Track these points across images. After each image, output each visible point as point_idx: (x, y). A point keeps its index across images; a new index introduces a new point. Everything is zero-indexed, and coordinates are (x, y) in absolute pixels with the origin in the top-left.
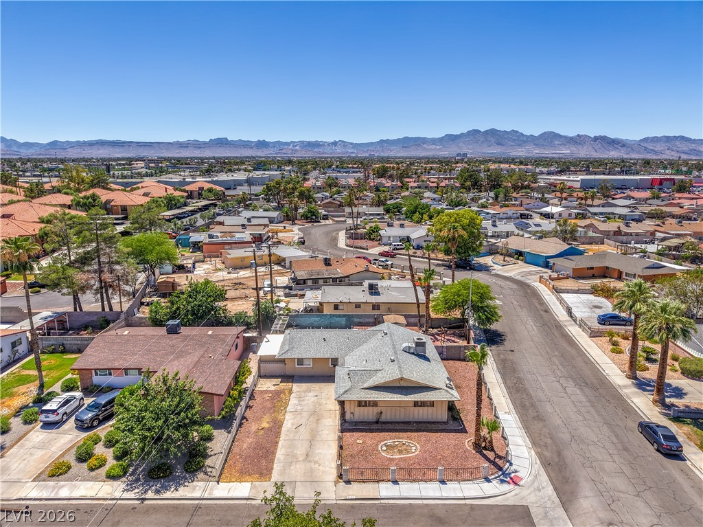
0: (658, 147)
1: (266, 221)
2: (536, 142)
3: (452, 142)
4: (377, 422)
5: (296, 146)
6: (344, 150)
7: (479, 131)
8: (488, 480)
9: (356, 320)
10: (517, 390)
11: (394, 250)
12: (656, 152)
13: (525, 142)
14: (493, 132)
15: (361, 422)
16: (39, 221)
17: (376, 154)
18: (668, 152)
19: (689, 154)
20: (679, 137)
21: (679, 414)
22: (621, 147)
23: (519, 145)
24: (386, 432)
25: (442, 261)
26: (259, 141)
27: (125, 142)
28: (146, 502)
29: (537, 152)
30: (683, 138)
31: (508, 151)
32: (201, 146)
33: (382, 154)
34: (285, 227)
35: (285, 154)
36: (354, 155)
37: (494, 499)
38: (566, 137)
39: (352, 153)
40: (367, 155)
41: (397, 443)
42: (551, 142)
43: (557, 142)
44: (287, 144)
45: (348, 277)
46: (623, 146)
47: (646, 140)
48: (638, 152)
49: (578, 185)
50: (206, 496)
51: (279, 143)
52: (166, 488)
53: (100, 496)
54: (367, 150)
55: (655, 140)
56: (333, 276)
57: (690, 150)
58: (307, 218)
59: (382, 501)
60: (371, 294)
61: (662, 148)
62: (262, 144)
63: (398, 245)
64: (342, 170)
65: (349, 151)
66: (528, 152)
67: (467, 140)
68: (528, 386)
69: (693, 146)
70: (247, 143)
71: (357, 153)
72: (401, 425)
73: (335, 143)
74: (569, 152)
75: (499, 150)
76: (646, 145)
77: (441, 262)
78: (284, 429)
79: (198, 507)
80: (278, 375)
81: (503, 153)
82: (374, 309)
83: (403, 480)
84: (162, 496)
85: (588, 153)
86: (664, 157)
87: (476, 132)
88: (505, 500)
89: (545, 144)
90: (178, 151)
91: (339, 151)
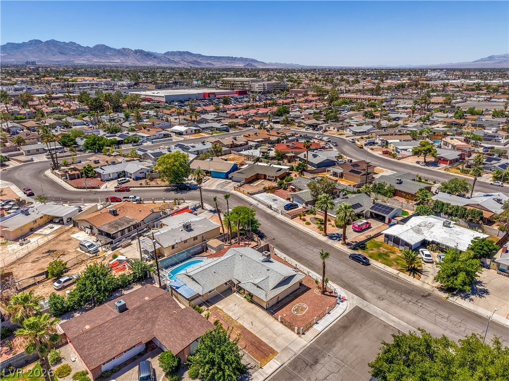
0: (177, 59)
2: (92, 52)
3: (15, 51)
4: (278, 303)
7: (41, 42)
8: (339, 304)
9: (192, 251)
12: (176, 63)
13: (84, 52)
14: (52, 43)
15: (272, 306)
18: (182, 62)
19: (194, 64)
20: (186, 52)
22: (154, 58)
23: (79, 55)
24: (287, 305)
25: (165, 186)
29: (96, 60)
30: (188, 53)
31: (71, 60)
38: (115, 50)
42: (104, 53)
43: (109, 53)
45: (142, 221)
46: (155, 57)
47: (168, 53)
48: (165, 62)
49: (164, 100)
55: (173, 54)
56: (133, 224)
57: (194, 61)
59: (322, 333)
61: (178, 60)
66: (88, 60)
67: (31, 48)
68: (301, 255)
69: (195, 59)
72: (287, 298)
74: (119, 61)
75: (63, 59)
76: (168, 57)
77: (165, 188)
78: (248, 328)
81: (68, 61)
82: (194, 240)
83: (318, 321)
85: (133, 62)
86: (180, 66)
87: (37, 42)
88: (350, 308)
89: (100, 54)
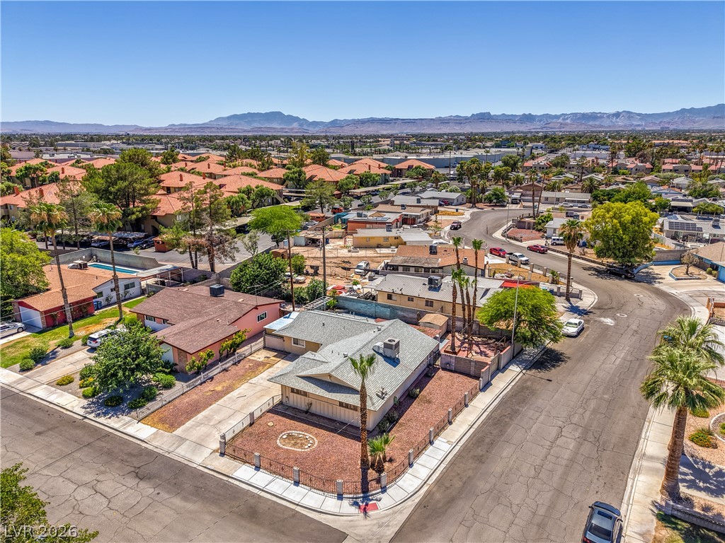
1: (436, 203)
4: (307, 412)
5: (567, 119)
6: (628, 123)
8: (340, 497)
9: (400, 313)
10: (498, 422)
11: (552, 244)
15: (294, 408)
16: (237, 191)
17: (672, 127)
21: (676, 513)
24: (305, 423)
25: (598, 264)
26: (524, 114)
27: (392, 120)
28: (86, 420)
32: (462, 121)
33: (681, 127)
34: (457, 210)
35: (551, 128)
36: (640, 128)
37: (325, 516)
39: (639, 125)
40: (658, 128)
41: (301, 436)
44: (557, 117)
45: (441, 268)
50: (121, 429)
51: (547, 116)
52: (105, 414)
53: (66, 407)
54: (661, 122)
56: (426, 265)
58: (491, 201)
59: (230, 480)
60: (430, 289)
62: (528, 118)
63: (558, 240)
64: (602, 147)
65: (635, 123)
70: (510, 118)
71: (645, 126)
72: (326, 421)
73: (617, 115)
77: (595, 266)
78: (229, 395)
79: (108, 434)
80: (279, 349)
82: (427, 305)
83: (266, 469)
84: (98, 419)
88: (335, 521)
90: (439, 127)
91: (621, 124)
